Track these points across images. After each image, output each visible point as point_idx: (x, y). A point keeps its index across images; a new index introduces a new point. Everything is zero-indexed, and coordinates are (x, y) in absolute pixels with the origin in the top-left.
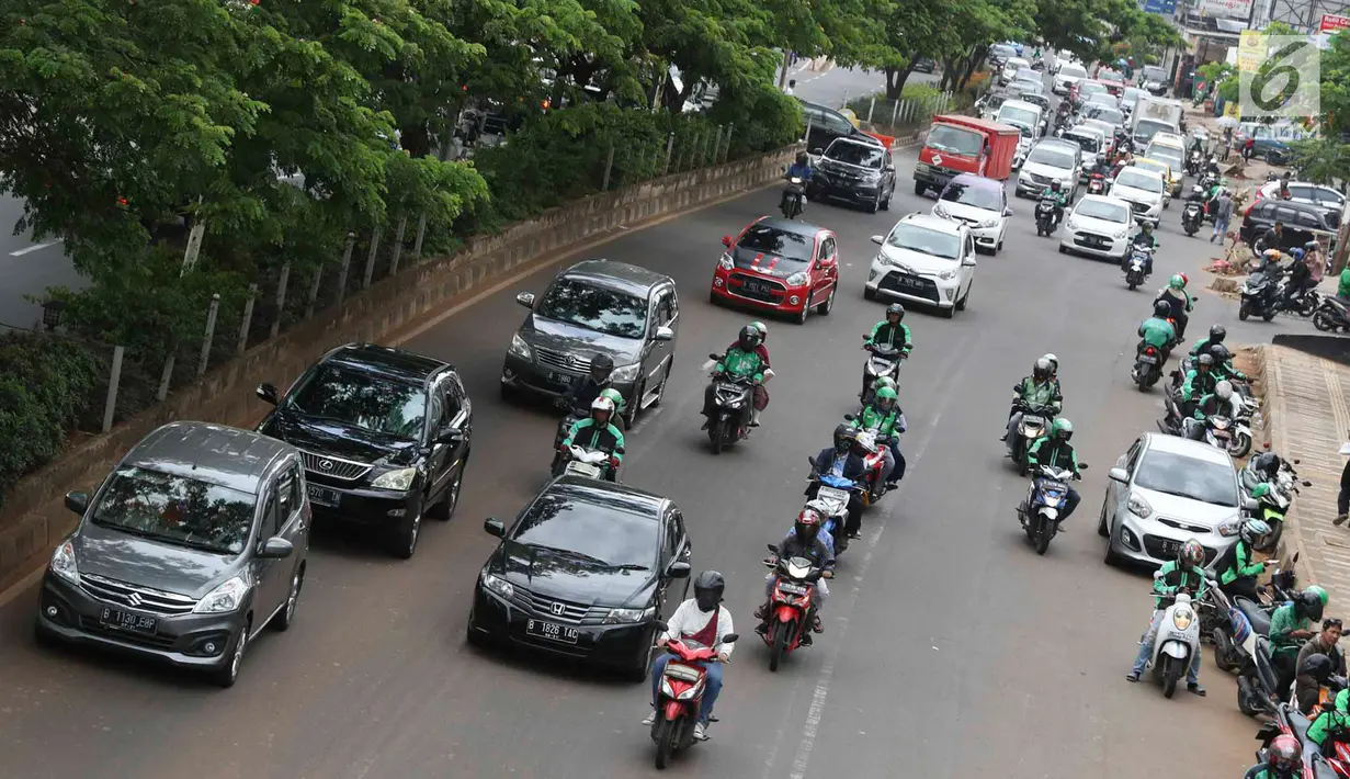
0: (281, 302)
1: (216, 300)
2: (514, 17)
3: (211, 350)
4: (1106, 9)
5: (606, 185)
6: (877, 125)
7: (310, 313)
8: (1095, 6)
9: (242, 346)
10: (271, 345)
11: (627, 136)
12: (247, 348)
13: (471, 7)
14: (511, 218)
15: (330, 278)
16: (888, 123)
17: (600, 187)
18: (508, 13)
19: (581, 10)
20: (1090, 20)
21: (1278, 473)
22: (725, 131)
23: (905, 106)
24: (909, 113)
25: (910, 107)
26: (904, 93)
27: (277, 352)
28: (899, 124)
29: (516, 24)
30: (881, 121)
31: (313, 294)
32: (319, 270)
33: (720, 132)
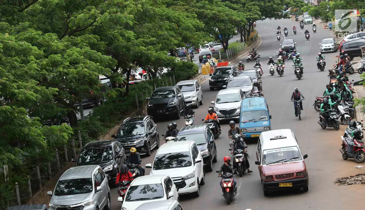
0: (40, 178)
1: (17, 184)
2: (75, 72)
3: (20, 200)
4: (280, 2)
5: (138, 107)
6: (223, 59)
7: (51, 177)
8: (276, 2)
9: (31, 195)
10: (41, 191)
11: (140, 90)
12: (33, 195)
13: (61, 73)
14: (110, 127)
15: (54, 164)
16: (226, 57)
17: (136, 108)
18: (73, 72)
19: (95, 64)
20: (276, 7)
21: (357, 126)
22: (172, 78)
23: (230, 50)
24: (232, 53)
25: (232, 50)
26: (229, 47)
27: (44, 193)
28: (230, 57)
29: (76, 74)
30: (224, 58)
31: (50, 172)
32: (49, 164)
33: (171, 79)
